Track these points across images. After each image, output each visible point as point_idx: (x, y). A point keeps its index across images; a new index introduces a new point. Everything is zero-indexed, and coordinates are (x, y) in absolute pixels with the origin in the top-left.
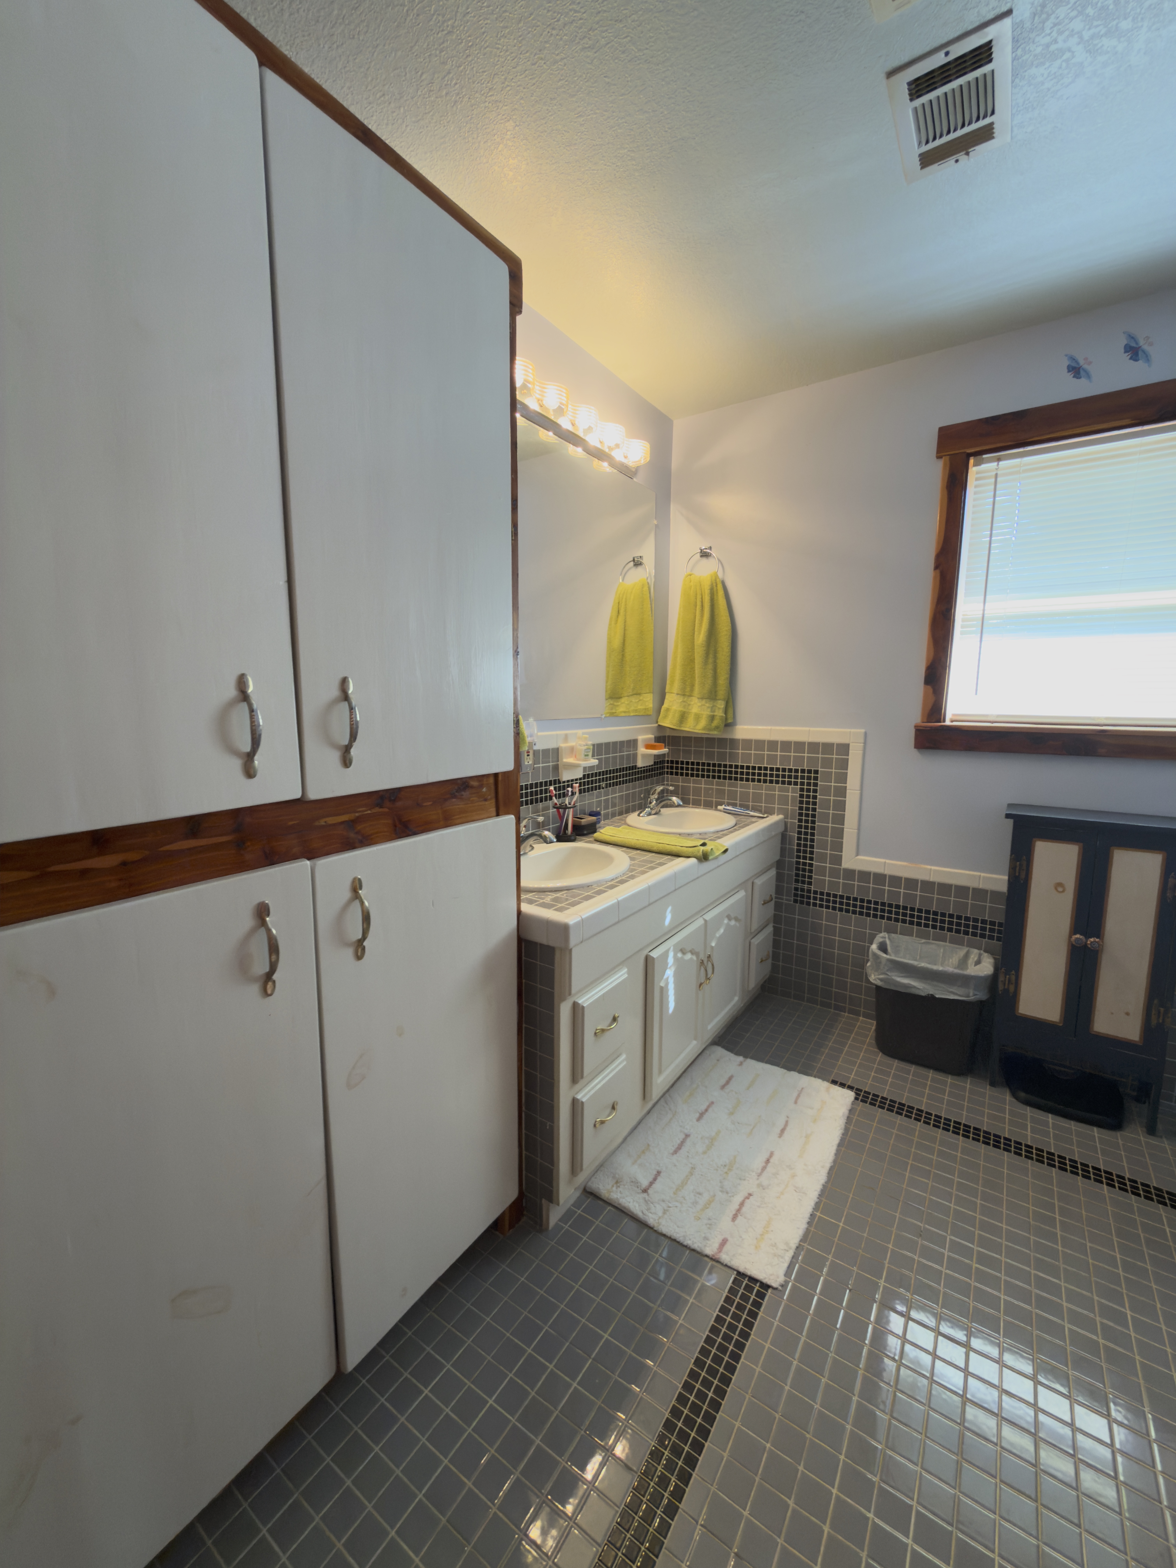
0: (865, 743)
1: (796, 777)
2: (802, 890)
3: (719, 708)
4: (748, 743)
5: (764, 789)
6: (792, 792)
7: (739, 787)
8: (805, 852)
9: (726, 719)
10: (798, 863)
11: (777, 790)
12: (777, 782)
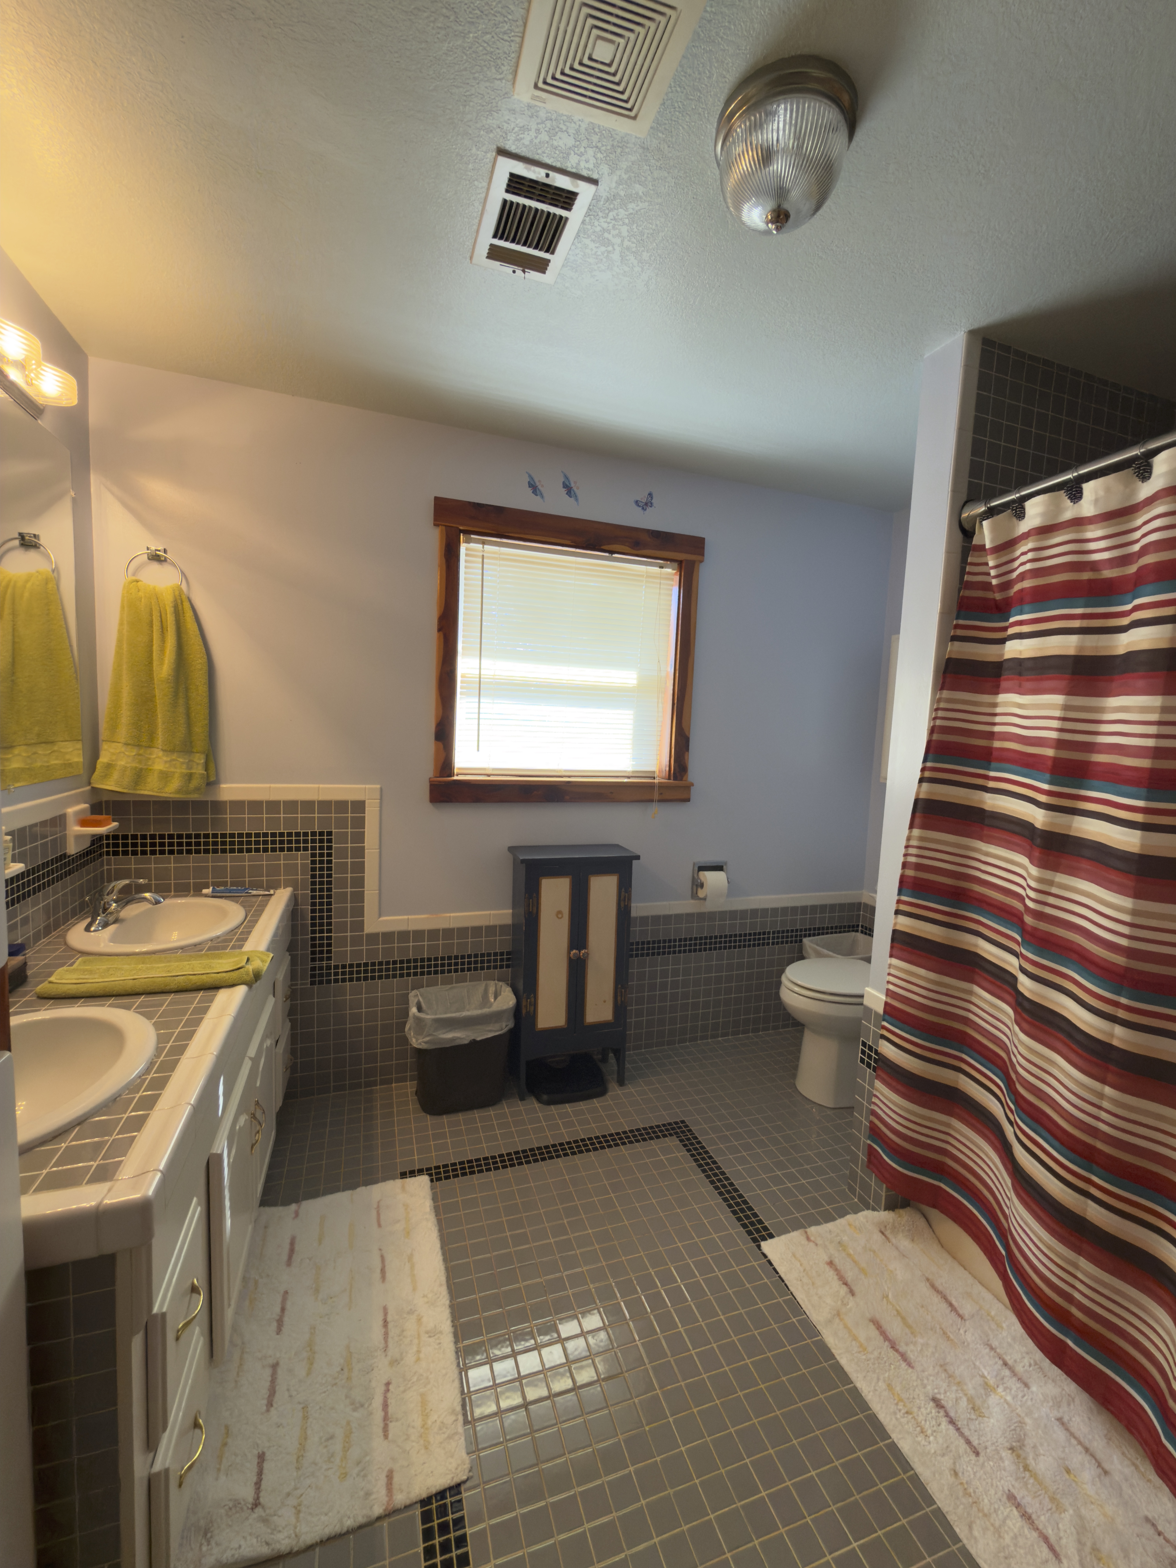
0: (381, 799)
1: (306, 841)
2: (321, 968)
3: (198, 764)
4: (238, 806)
5: (264, 860)
6: (302, 859)
7: (229, 861)
8: (321, 925)
9: (208, 776)
10: (313, 939)
11: (282, 859)
12: (282, 850)
